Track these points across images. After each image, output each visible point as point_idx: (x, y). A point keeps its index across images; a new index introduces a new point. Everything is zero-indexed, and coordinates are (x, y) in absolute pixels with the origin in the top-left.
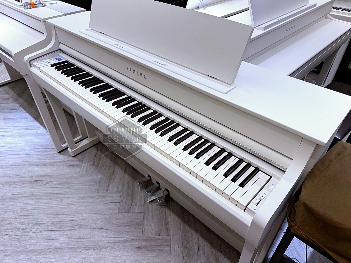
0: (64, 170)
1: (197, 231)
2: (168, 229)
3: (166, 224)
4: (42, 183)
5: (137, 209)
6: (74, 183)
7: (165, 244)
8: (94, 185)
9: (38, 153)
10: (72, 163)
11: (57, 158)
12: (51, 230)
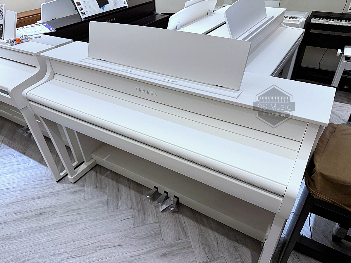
0: (68, 198)
1: (212, 229)
2: (185, 233)
3: (183, 228)
4: (49, 214)
5: (151, 220)
6: (82, 208)
7: (186, 246)
8: (103, 206)
9: (36, 186)
10: (74, 190)
11: (58, 188)
12: (71, 257)
